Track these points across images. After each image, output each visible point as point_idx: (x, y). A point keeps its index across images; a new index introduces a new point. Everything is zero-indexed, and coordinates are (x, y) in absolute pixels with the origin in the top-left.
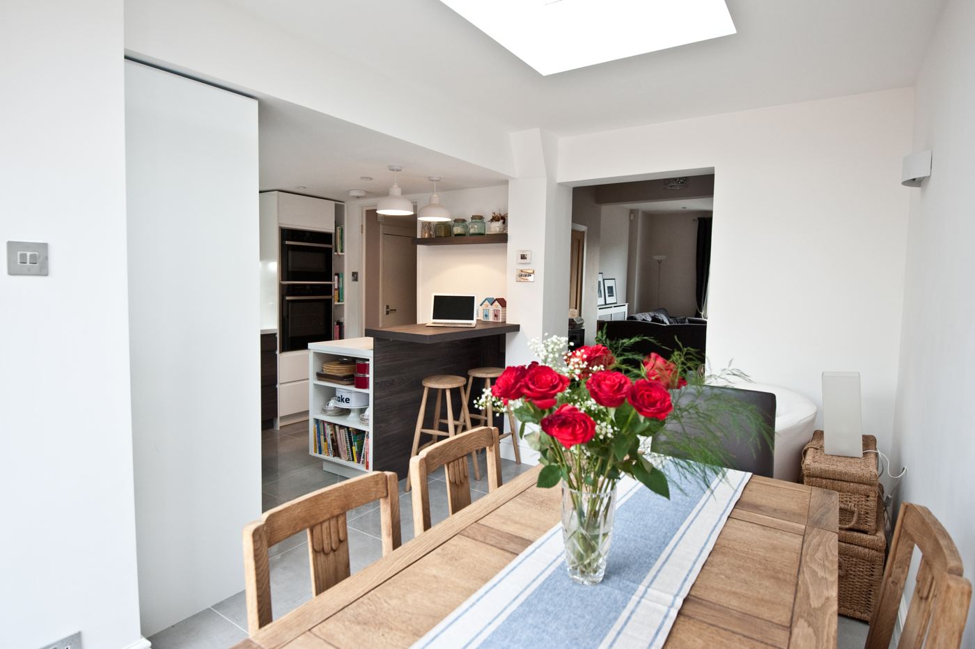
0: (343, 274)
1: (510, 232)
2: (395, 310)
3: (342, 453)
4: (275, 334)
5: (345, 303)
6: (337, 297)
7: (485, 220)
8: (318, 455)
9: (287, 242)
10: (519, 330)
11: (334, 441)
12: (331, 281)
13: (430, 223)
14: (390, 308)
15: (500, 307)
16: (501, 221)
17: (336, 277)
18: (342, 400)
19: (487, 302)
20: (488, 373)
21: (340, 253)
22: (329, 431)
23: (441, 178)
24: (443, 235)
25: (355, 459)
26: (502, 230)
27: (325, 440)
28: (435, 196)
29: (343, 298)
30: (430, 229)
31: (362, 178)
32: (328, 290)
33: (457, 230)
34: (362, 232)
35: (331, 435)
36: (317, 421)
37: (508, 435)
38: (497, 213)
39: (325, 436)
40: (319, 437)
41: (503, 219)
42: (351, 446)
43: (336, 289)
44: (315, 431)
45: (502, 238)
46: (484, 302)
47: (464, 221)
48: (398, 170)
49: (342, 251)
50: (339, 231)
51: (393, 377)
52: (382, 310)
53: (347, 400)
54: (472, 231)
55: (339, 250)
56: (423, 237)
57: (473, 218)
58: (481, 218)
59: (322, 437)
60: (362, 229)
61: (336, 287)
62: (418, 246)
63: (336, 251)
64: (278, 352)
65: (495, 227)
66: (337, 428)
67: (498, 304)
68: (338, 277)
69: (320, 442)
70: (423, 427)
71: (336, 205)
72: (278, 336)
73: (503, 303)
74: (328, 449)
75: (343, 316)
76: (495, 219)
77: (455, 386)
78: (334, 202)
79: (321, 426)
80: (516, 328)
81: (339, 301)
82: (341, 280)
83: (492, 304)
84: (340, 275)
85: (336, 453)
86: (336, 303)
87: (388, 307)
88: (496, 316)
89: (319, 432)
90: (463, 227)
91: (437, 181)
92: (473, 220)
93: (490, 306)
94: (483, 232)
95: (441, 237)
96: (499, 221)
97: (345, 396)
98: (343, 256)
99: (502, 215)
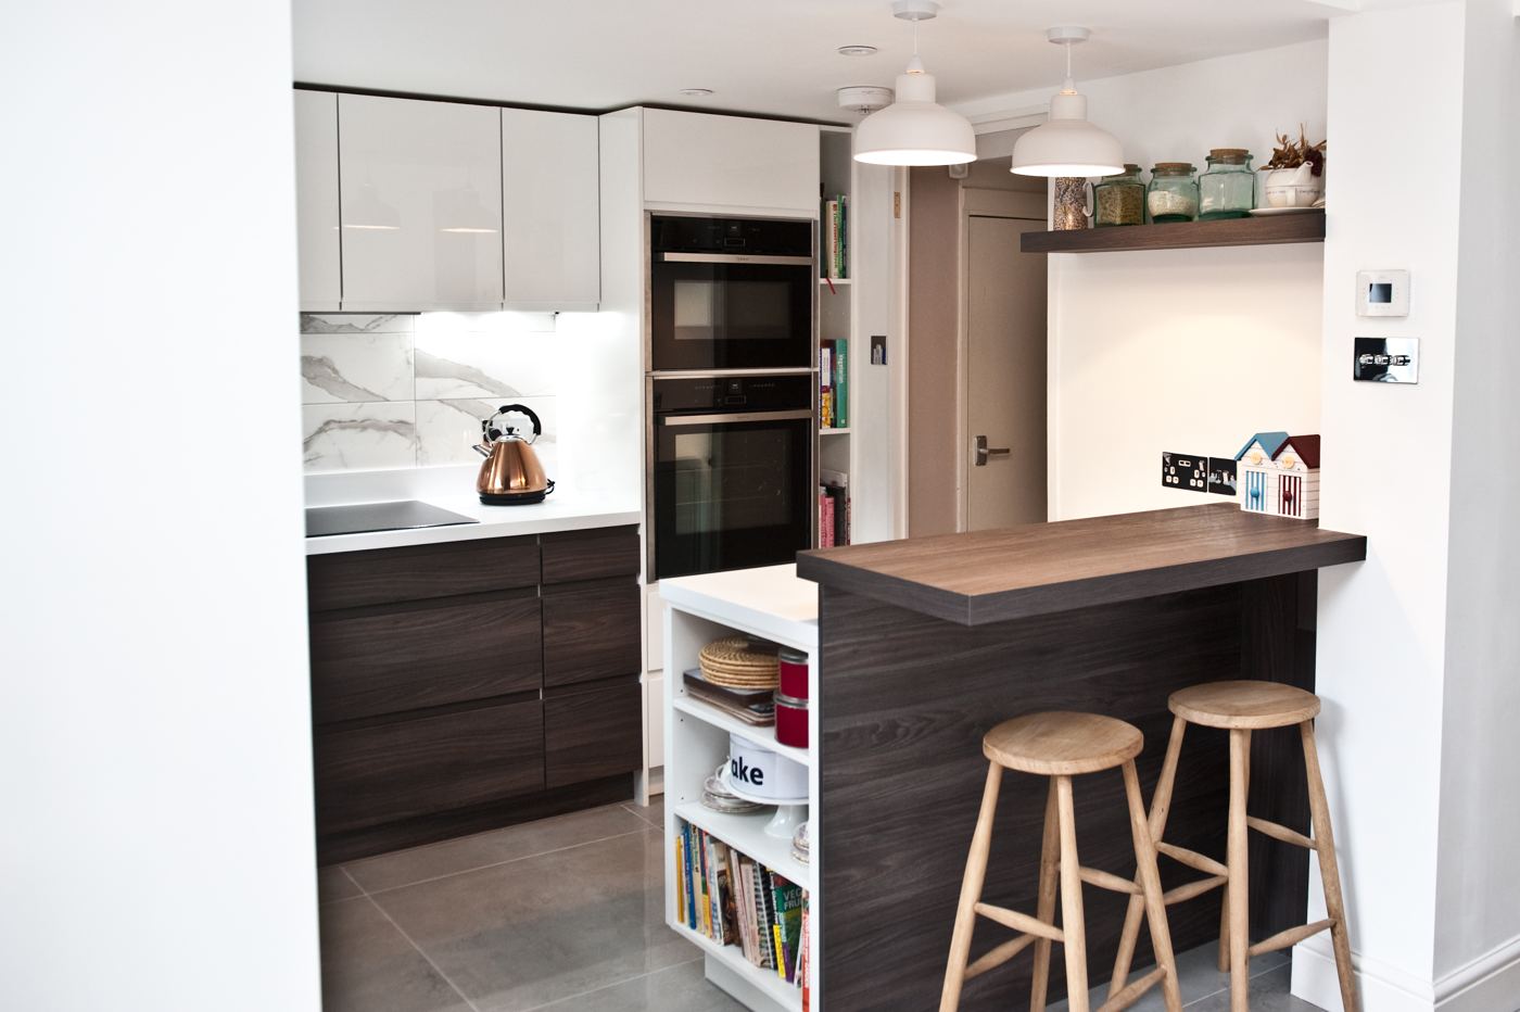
0: (846, 343)
1: (1332, 205)
2: (1007, 451)
3: (746, 940)
4: (636, 526)
5: (855, 430)
6: (826, 412)
7: (1255, 164)
8: (684, 928)
9: (669, 257)
10: (1362, 557)
11: (726, 894)
12: (808, 364)
13: (1081, 181)
14: (990, 445)
15: (1301, 469)
16: (1305, 167)
17: (826, 352)
18: (743, 772)
19: (1257, 449)
20: (1238, 713)
21: (835, 280)
22: (714, 864)
23: (1088, 32)
24: (1118, 221)
25: (781, 967)
26: (1308, 197)
27: (705, 890)
28: (1068, 91)
29: (846, 418)
30: (1081, 199)
31: (844, 50)
32: (799, 392)
33: (1162, 201)
34: (897, 215)
35: (721, 874)
36: (686, 827)
37: (1319, 927)
38: (1294, 140)
39: (704, 874)
40: (689, 873)
41: (1315, 159)
42: (771, 921)
43: (825, 389)
44: (679, 854)
45: (1308, 225)
46: (1249, 447)
47: (1185, 169)
48: (923, 17)
49: (844, 273)
50: (833, 214)
51: (893, 714)
52: (964, 451)
53: (756, 776)
54: (1207, 204)
55: (834, 270)
56: (1061, 228)
57: (1215, 157)
58: (1241, 157)
59: (697, 877)
60: (897, 205)
61: (826, 381)
62: (1051, 256)
63: (825, 274)
64: (642, 580)
65: (1284, 190)
66: (734, 856)
67: (1296, 457)
68: (833, 353)
69: (691, 892)
70: (985, 897)
71: (824, 137)
72: (642, 532)
73: (1309, 449)
74: (713, 917)
75: (845, 469)
76: (1285, 159)
77: (1089, 766)
78: (815, 130)
79: (695, 842)
80: (1354, 549)
81: (834, 425)
82: (840, 362)
83: (1274, 457)
84: (838, 345)
85: (733, 937)
86: (826, 430)
87: (982, 441)
88: (1287, 498)
89: (689, 859)
90: (1184, 190)
91: (1075, 41)
92: (1216, 167)
93: (1267, 462)
94: (1247, 204)
95: (1111, 225)
96: (1297, 165)
97: (750, 763)
98: (847, 286)
99: (1313, 144)
